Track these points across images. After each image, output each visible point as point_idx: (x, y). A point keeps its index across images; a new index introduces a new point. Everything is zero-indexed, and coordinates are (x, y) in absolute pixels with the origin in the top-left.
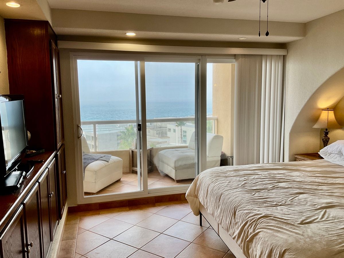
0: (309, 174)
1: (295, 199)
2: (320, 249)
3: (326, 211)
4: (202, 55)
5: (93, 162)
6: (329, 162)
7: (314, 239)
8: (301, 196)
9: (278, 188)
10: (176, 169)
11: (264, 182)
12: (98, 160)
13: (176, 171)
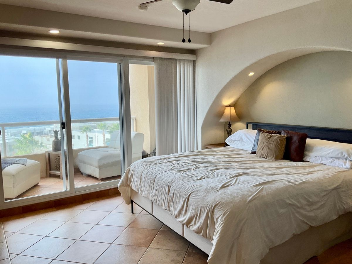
0: (220, 157)
1: (214, 173)
2: (238, 201)
3: (237, 178)
4: (124, 56)
5: (8, 166)
6: (233, 148)
7: (233, 195)
8: (218, 171)
9: (199, 167)
10: (100, 167)
11: (188, 165)
12: (13, 164)
13: (100, 169)
